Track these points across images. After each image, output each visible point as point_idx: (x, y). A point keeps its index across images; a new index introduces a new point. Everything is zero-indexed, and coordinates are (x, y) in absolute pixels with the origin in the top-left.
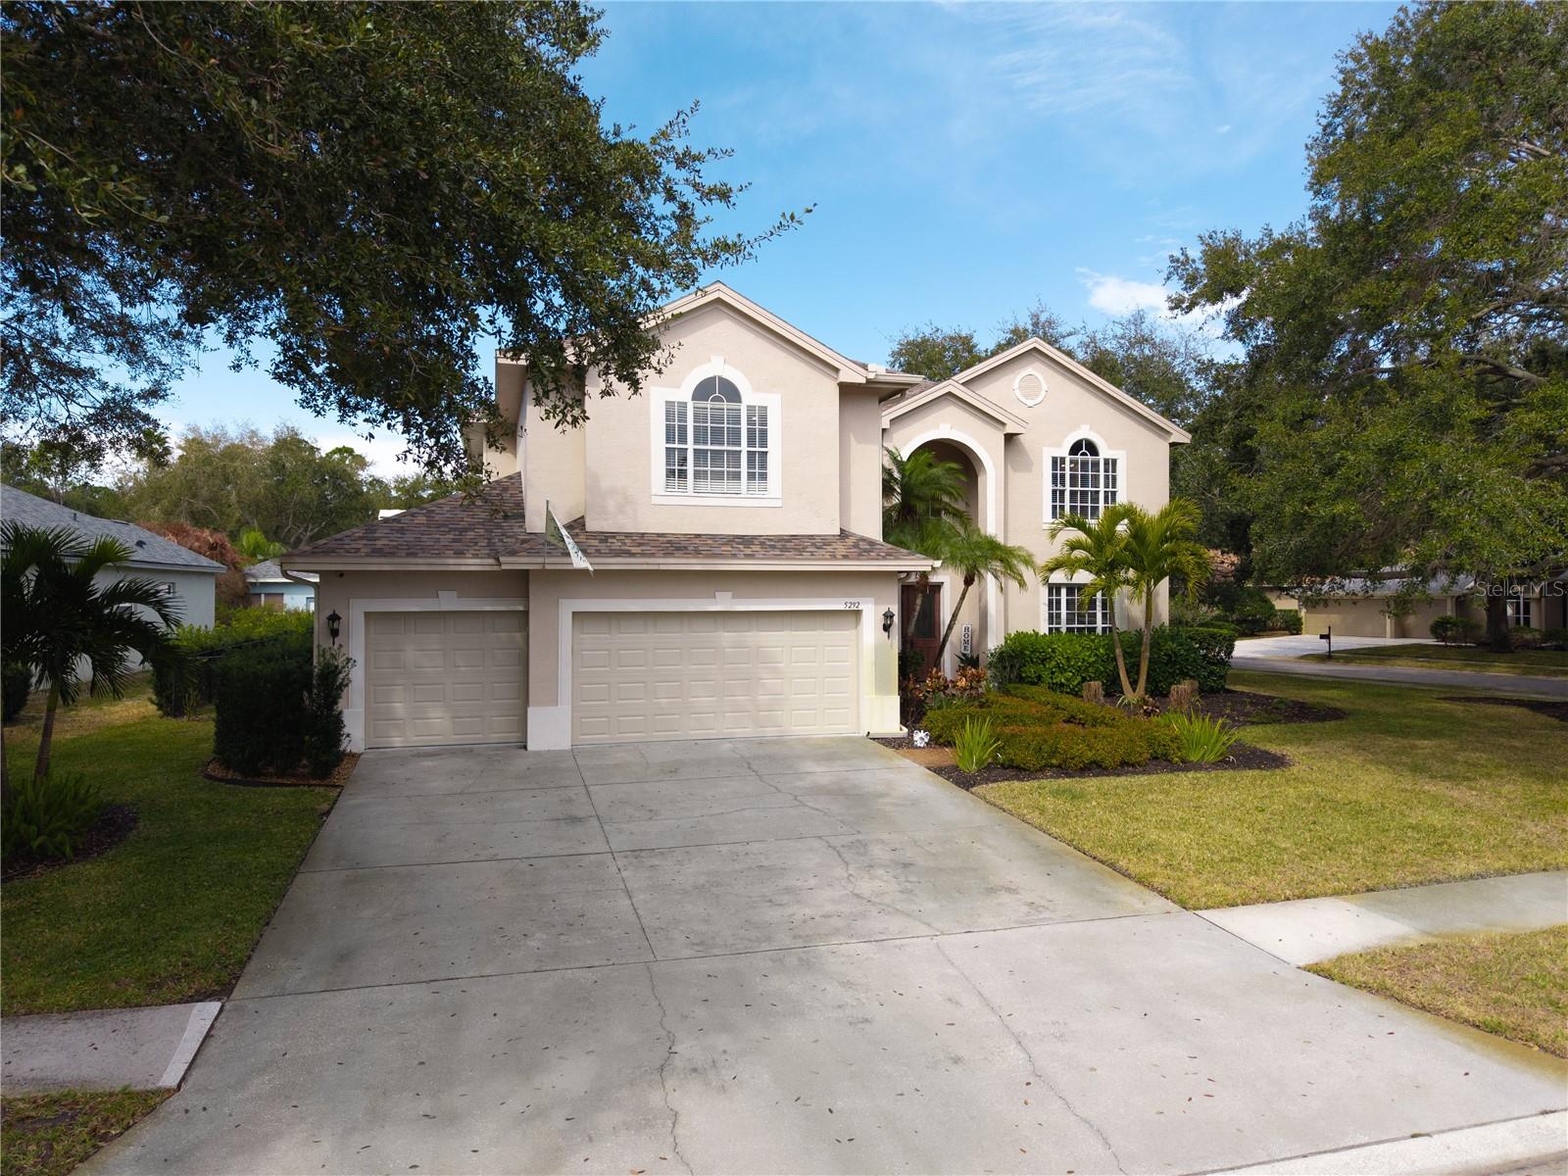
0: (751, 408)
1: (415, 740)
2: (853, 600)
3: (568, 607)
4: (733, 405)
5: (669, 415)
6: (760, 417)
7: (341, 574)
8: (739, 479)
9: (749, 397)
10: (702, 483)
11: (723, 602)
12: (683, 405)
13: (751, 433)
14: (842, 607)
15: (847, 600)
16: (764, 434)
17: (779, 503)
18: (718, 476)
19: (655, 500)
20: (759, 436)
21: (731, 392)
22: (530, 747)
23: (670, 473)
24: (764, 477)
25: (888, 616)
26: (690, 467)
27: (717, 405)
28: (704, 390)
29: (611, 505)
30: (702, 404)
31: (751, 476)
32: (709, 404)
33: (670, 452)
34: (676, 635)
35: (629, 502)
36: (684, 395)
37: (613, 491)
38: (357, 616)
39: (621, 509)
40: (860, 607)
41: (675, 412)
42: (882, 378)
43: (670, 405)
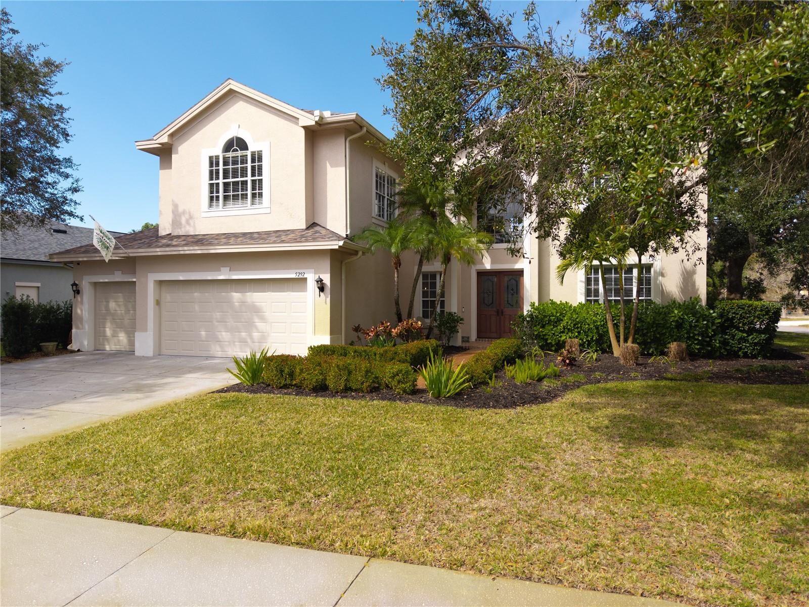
0: (253, 154)
1: (113, 347)
3: (152, 278)
4: (244, 153)
5: (211, 165)
6: (257, 157)
7: (78, 263)
8: (247, 198)
9: (253, 147)
10: (227, 202)
11: (224, 274)
12: (217, 157)
13: (253, 168)
14: (293, 276)
15: (296, 271)
16: (260, 168)
17: (268, 211)
18: (235, 197)
19: (202, 215)
20: (257, 168)
21: (242, 145)
22: (137, 353)
23: (211, 198)
24: (261, 195)
25: (320, 281)
26: (221, 194)
27: (235, 154)
28: (228, 147)
29: (183, 220)
30: (226, 154)
31: (254, 195)
32: (231, 154)
33: (211, 185)
34: (210, 295)
35: (191, 217)
36: (218, 151)
37: (184, 212)
38: (85, 284)
39: (188, 222)
40: (305, 277)
41: (214, 162)
42: (329, 120)
43: (211, 158)
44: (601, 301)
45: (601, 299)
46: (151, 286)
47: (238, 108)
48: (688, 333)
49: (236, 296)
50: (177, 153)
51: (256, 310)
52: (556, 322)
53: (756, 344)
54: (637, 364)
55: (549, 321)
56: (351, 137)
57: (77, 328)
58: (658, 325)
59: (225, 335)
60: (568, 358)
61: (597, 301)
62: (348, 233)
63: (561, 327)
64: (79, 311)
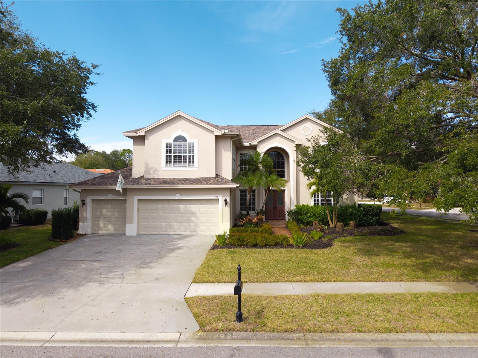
0: (189, 144)
1: (104, 232)
2: (215, 196)
3: (136, 198)
4: (185, 143)
5: (167, 146)
6: (192, 146)
7: (85, 190)
8: (186, 162)
9: (189, 140)
10: (176, 164)
11: (178, 197)
12: (171, 144)
13: (189, 150)
14: (212, 198)
15: (214, 196)
16: (193, 150)
17: (197, 169)
18: (180, 162)
19: (163, 169)
20: (192, 150)
21: (184, 139)
22: (126, 235)
23: (167, 162)
24: (193, 162)
25: (226, 200)
26: (172, 160)
27: (181, 143)
28: (176, 139)
29: (152, 171)
30: (175, 143)
31: (190, 162)
32: (178, 143)
33: (167, 156)
34: (167, 206)
35: (156, 170)
36: (171, 141)
37: (152, 168)
38: (89, 201)
39: (154, 172)
40: (218, 198)
41: (168, 146)
42: (227, 133)
43: (167, 144)
44: (320, 205)
45: (320, 203)
46: (136, 202)
47: (181, 123)
48: (354, 217)
49: (182, 206)
50: (148, 140)
51: (192, 213)
52: (306, 213)
53: (375, 220)
54: (343, 230)
55: (304, 213)
56: (233, 140)
57: (83, 222)
58: (344, 214)
59: (176, 225)
60: (322, 229)
61: (318, 204)
62: (232, 179)
63: (308, 215)
64: (85, 214)
